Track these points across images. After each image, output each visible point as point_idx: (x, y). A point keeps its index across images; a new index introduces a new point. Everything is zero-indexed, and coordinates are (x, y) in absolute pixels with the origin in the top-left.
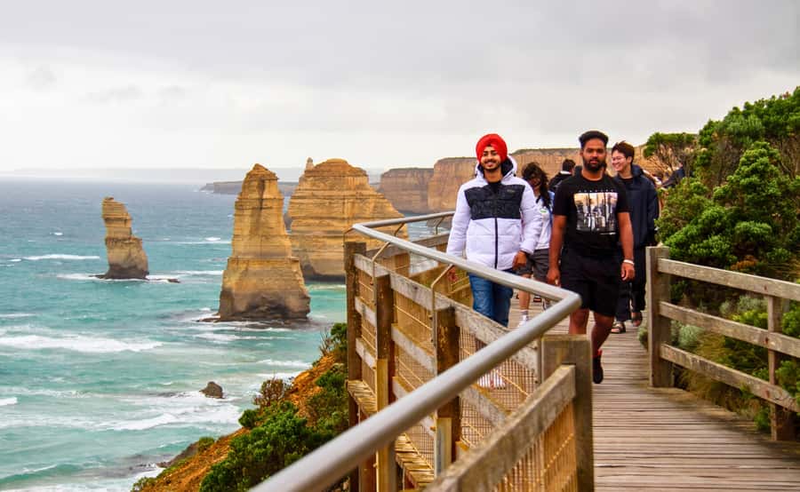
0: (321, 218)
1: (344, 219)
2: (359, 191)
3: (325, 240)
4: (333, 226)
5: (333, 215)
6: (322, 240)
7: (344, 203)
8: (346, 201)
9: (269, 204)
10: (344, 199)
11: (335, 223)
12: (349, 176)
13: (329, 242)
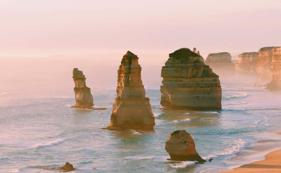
0: (177, 77)
1: (188, 78)
2: (196, 64)
3: (179, 88)
4: (182, 81)
5: (183, 76)
6: (178, 88)
7: (188, 70)
8: (189, 69)
9: (134, 71)
10: (188, 68)
11: (184, 80)
12: (190, 56)
13: (181, 89)
